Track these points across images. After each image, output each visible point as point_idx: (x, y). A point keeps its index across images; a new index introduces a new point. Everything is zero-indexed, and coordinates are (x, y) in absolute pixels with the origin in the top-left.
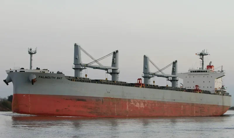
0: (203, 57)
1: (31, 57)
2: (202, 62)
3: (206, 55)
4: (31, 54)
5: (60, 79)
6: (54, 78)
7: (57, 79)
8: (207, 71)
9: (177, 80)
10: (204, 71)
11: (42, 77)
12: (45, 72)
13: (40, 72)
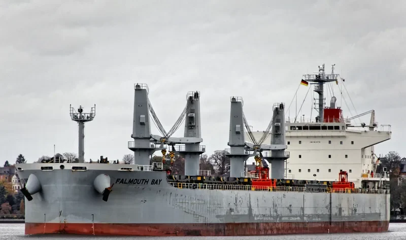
0: (321, 87)
1: (81, 129)
2: (318, 102)
3: (328, 80)
4: (81, 121)
5: (157, 183)
6: (146, 182)
7: (152, 184)
8: (341, 128)
9: (286, 158)
10: (331, 128)
11: (122, 182)
12: (131, 169)
13: (122, 169)
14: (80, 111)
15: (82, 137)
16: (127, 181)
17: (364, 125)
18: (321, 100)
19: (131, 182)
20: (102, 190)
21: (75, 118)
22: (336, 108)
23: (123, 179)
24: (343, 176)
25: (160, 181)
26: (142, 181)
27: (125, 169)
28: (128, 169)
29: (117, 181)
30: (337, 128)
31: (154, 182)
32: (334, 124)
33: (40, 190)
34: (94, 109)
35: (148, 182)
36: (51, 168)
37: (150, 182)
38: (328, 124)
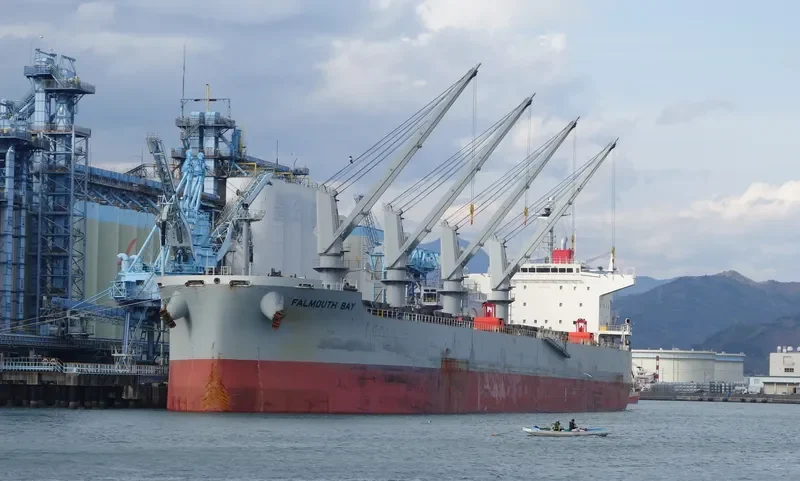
5: (349, 308)
6: (333, 305)
7: (341, 308)
8: (574, 270)
10: (562, 270)
11: (300, 303)
12: (313, 286)
13: (301, 285)
16: (307, 303)
19: (312, 304)
20: (270, 315)
23: (301, 301)
24: (581, 324)
25: (353, 305)
26: (327, 304)
27: (304, 285)
28: (309, 286)
29: (294, 302)
30: (570, 270)
31: (345, 306)
32: (566, 266)
33: (186, 315)
35: (336, 305)
36: (201, 282)
37: (339, 306)
38: (559, 266)
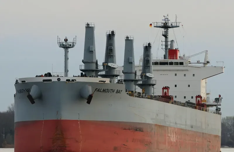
0: (167, 32)
3: (172, 27)
4: (66, 48)
5: (119, 92)
6: (113, 91)
7: (116, 93)
8: (184, 64)
9: (153, 85)
11: (98, 91)
12: (105, 81)
13: (99, 81)
14: (66, 40)
15: (66, 59)
16: (102, 91)
17: (198, 62)
18: (166, 41)
19: (104, 91)
20: (87, 95)
21: (62, 46)
22: (175, 49)
23: (99, 89)
25: (121, 91)
26: (111, 90)
27: (101, 81)
28: (103, 81)
29: (96, 90)
31: (118, 92)
32: (179, 61)
34: (75, 39)
35: (114, 91)
36: (50, 80)
37: (115, 91)
38: (173, 61)
